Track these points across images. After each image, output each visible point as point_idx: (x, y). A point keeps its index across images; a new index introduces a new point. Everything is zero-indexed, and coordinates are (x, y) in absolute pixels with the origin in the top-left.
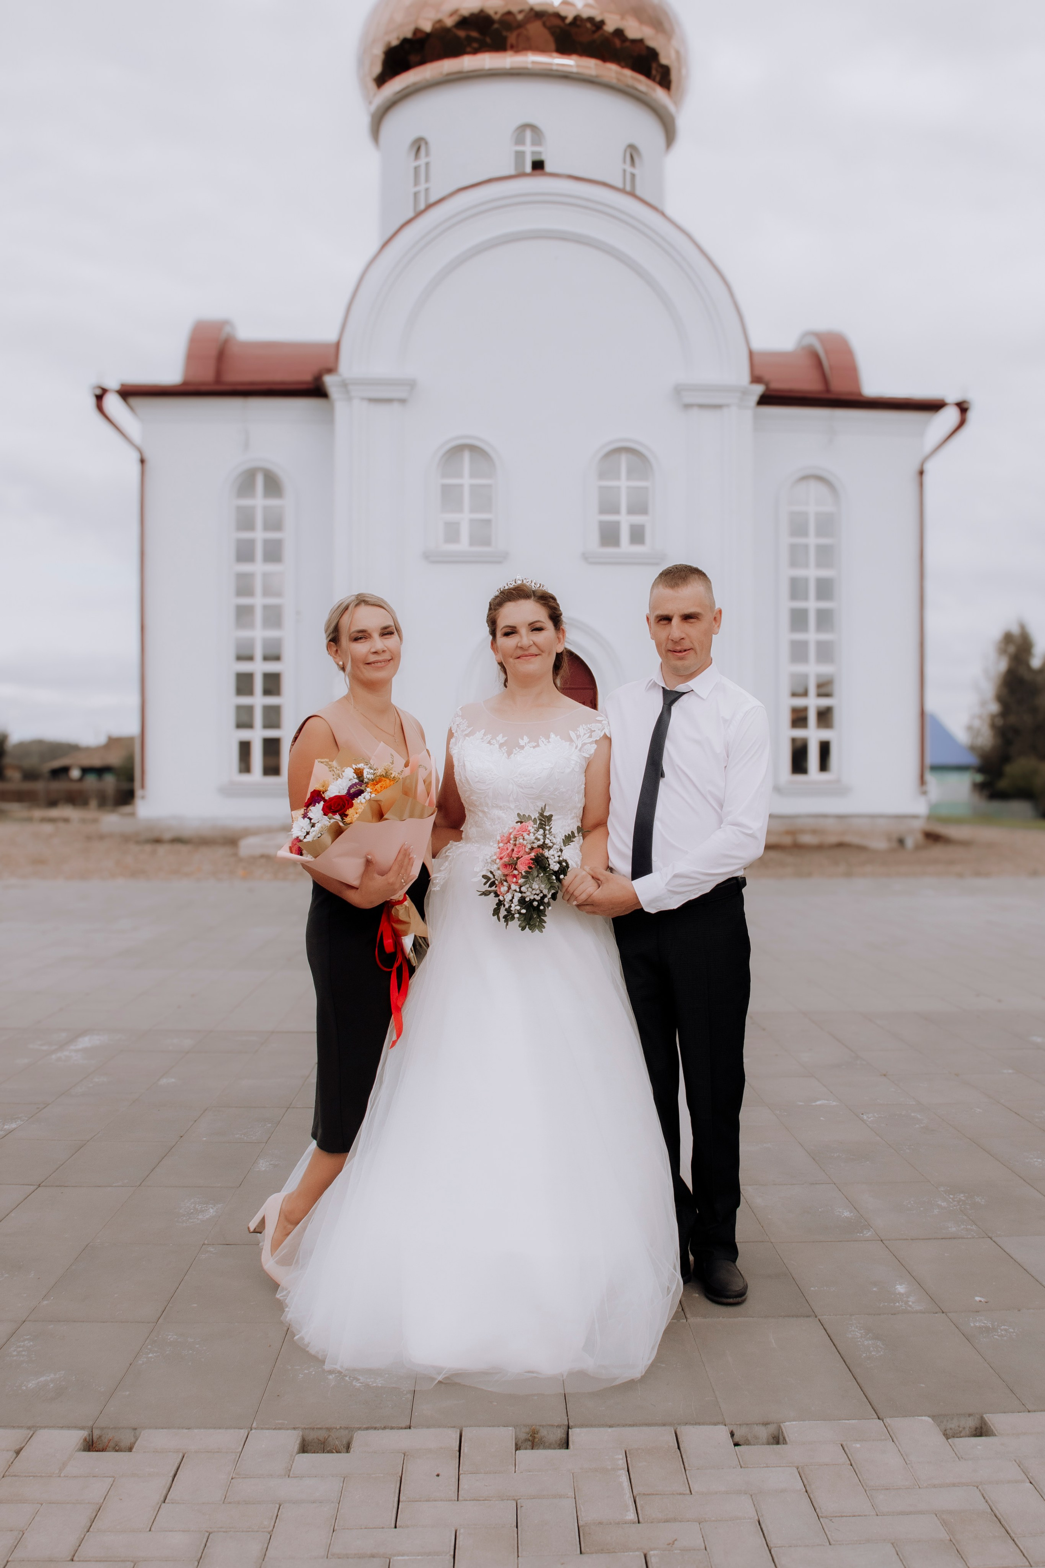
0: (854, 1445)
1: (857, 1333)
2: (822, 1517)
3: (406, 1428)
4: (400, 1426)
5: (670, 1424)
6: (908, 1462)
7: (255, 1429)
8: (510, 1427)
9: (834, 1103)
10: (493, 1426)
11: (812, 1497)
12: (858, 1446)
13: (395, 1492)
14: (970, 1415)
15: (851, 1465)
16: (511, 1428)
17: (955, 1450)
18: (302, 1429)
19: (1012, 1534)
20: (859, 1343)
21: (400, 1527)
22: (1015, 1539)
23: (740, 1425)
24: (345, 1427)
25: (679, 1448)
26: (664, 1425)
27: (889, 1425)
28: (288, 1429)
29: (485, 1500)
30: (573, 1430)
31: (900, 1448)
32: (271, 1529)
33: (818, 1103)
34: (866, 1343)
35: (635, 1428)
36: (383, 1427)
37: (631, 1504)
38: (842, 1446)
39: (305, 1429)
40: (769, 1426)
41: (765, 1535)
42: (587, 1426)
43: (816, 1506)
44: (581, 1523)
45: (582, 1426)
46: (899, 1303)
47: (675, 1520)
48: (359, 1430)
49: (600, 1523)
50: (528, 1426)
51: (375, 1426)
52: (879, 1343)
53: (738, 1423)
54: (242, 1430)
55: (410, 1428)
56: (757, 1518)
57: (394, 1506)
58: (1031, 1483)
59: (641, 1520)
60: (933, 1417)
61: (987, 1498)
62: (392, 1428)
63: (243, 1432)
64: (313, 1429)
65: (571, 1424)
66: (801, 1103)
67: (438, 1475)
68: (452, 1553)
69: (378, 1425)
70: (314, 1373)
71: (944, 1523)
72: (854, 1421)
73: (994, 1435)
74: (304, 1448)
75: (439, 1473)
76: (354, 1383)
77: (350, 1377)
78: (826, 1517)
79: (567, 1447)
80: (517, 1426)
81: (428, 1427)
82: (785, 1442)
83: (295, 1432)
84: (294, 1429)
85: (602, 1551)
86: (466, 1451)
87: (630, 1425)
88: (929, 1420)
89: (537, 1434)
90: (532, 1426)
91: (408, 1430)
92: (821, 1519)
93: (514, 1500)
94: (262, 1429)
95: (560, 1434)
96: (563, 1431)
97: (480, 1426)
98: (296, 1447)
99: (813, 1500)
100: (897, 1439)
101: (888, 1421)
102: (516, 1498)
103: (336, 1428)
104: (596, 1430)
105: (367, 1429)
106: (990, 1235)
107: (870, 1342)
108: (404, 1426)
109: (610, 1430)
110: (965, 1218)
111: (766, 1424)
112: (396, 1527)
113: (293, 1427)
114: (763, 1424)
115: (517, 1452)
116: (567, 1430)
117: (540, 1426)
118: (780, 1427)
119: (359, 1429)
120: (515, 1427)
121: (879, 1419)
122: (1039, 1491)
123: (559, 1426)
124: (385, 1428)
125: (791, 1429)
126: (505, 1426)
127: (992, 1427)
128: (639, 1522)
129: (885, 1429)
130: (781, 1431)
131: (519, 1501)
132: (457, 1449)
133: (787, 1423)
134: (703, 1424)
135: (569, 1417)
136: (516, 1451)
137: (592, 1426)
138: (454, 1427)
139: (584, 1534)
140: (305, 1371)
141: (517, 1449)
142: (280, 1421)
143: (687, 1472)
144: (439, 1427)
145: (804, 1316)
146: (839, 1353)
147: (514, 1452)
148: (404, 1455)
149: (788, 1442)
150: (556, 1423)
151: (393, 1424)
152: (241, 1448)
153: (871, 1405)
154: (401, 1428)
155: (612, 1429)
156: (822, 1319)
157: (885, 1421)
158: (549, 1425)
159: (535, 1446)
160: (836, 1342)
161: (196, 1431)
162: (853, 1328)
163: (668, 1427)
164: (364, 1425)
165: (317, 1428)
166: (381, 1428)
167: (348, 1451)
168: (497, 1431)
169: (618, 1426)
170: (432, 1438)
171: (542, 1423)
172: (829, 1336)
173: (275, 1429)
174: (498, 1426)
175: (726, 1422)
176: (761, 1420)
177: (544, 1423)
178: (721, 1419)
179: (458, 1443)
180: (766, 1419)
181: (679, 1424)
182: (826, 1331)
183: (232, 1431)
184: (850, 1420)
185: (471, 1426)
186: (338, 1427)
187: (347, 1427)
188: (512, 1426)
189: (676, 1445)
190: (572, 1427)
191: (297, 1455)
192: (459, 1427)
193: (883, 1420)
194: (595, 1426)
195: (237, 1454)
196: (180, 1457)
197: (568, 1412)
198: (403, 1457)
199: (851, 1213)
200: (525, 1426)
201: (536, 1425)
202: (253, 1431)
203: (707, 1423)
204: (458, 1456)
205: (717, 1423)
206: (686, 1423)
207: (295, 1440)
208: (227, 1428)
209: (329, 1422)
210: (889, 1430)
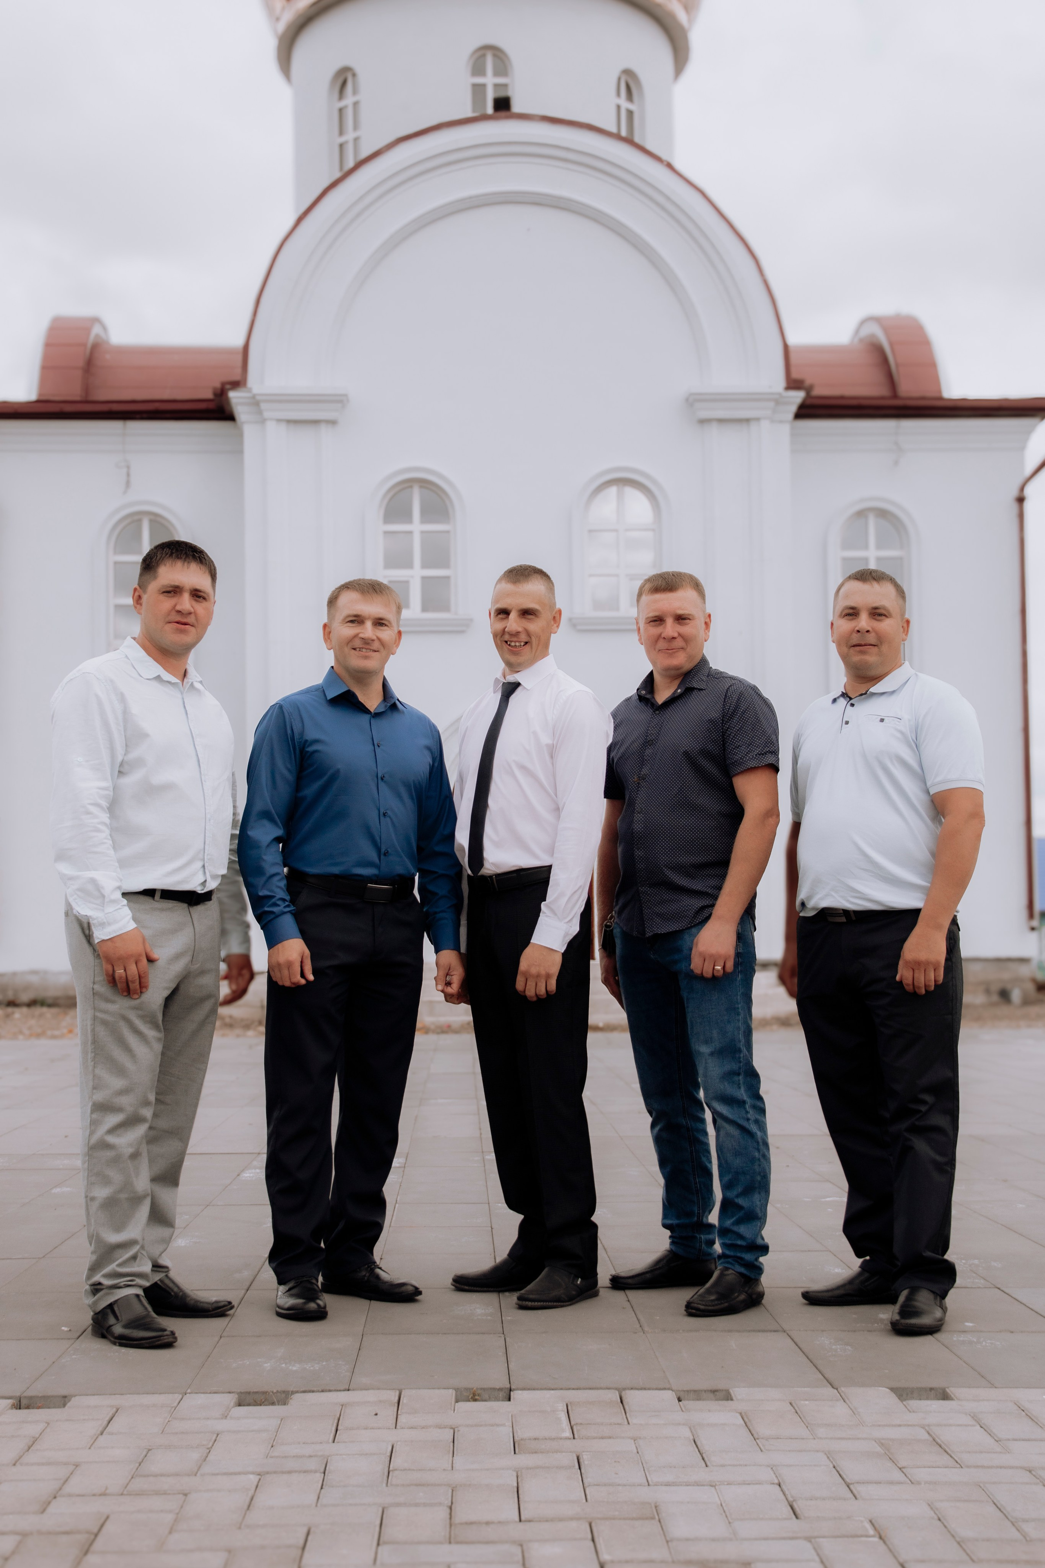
0: (802, 1402)
1: (826, 1342)
2: (758, 1439)
3: (344, 1391)
4: (339, 1389)
5: (616, 1389)
6: (856, 1413)
7: (190, 1394)
8: (451, 1388)
10: (433, 1389)
11: (751, 1428)
12: (807, 1402)
13: (333, 1424)
14: (931, 1389)
15: (797, 1412)
16: (451, 1390)
17: (908, 1408)
18: (238, 1393)
19: (949, 1452)
20: (827, 1347)
21: (338, 1442)
22: (953, 1455)
23: (688, 1391)
24: (281, 1391)
25: (622, 1402)
26: (610, 1389)
27: (842, 1391)
28: (223, 1393)
29: (423, 1428)
30: (515, 1392)
31: (850, 1405)
32: (210, 1446)
33: (828, 1199)
34: (834, 1347)
35: (578, 1391)
36: (320, 1390)
37: (567, 1428)
38: (791, 1404)
39: (241, 1393)
40: (717, 1393)
41: (699, 1446)
42: (529, 1389)
43: (753, 1432)
44: (516, 1438)
45: (524, 1389)
46: (878, 1324)
47: (610, 1438)
49: (535, 1439)
50: (469, 1389)
51: (313, 1389)
52: (849, 1348)
53: (685, 1389)
54: (177, 1395)
55: (348, 1390)
56: (692, 1437)
57: (331, 1432)
58: (981, 1427)
59: (576, 1436)
60: (892, 1389)
61: (931, 1433)
62: (330, 1391)
63: (178, 1397)
64: (249, 1393)
65: (513, 1387)
66: (808, 1199)
67: (376, 1414)
68: (389, 1454)
69: (315, 1389)
71: (882, 1445)
72: (806, 1389)
73: (952, 1399)
74: (240, 1403)
75: (378, 1414)
76: (291, 1368)
77: (286, 1365)
78: (763, 1438)
79: (509, 1400)
80: (458, 1387)
81: (367, 1389)
82: (732, 1400)
83: (232, 1395)
84: (230, 1393)
85: (536, 1452)
86: (405, 1401)
87: (573, 1389)
88: (888, 1390)
89: (478, 1394)
90: (473, 1389)
91: (347, 1392)
92: (757, 1441)
93: (451, 1428)
94: (197, 1393)
95: (501, 1394)
96: (505, 1394)
97: (420, 1389)
98: (232, 1404)
99: (752, 1430)
100: (848, 1399)
101: (841, 1388)
102: (453, 1427)
103: (272, 1392)
104: (539, 1392)
105: (304, 1392)
106: (999, 1286)
107: (838, 1347)
108: (342, 1388)
109: (552, 1392)
110: (974, 1275)
111: (714, 1392)
112: (334, 1442)
113: (228, 1391)
114: (711, 1391)
115: (457, 1404)
116: (508, 1394)
117: (481, 1389)
118: (729, 1393)
119: (297, 1392)
120: (457, 1390)
121: (833, 1387)
122: (989, 1431)
123: (500, 1389)
124: (323, 1391)
125: (738, 1392)
126: (446, 1388)
127: (952, 1396)
128: (574, 1438)
129: (838, 1393)
130: (729, 1396)
131: (456, 1430)
132: (396, 1401)
133: (736, 1388)
134: (649, 1389)
135: (512, 1383)
136: (455, 1402)
137: (534, 1389)
138: (394, 1390)
139: (519, 1444)
140: (239, 1362)
141: (457, 1401)
142: (216, 1389)
143: (627, 1414)
144: (379, 1389)
145: (771, 1331)
146: (803, 1352)
147: (453, 1403)
148: (342, 1406)
149: (734, 1398)
150: (498, 1387)
151: (331, 1389)
152: (175, 1404)
153: (827, 1381)
154: (340, 1391)
155: (555, 1391)
156: (791, 1333)
157: (839, 1390)
158: (491, 1389)
159: (475, 1400)
160: (801, 1346)
161: (128, 1395)
162: (823, 1338)
163: (613, 1391)
164: (302, 1390)
165: (253, 1392)
166: (318, 1391)
167: (285, 1404)
168: (437, 1391)
169: (561, 1389)
170: (370, 1396)
171: (483, 1387)
172: (795, 1343)
173: (210, 1393)
174: (438, 1389)
175: (673, 1388)
176: (710, 1388)
177: (485, 1386)
178: (667, 1386)
179: (397, 1398)
180: (714, 1388)
181: (624, 1389)
182: (793, 1340)
183: (167, 1395)
184: (803, 1389)
185: (410, 1389)
186: (275, 1391)
187: (284, 1392)
188: (453, 1389)
189: (619, 1400)
190: (514, 1390)
191: (233, 1407)
192: (399, 1390)
193: (837, 1389)
194: (538, 1389)
195: (172, 1407)
196: (115, 1410)
197: (511, 1382)
198: (341, 1407)
199: (844, 1271)
200: (467, 1389)
201: (477, 1389)
202: (187, 1395)
203: (653, 1389)
204: (396, 1405)
205: (665, 1389)
206: (632, 1389)
207: (231, 1399)
208: (160, 1394)
209: (265, 1389)
210: (842, 1394)
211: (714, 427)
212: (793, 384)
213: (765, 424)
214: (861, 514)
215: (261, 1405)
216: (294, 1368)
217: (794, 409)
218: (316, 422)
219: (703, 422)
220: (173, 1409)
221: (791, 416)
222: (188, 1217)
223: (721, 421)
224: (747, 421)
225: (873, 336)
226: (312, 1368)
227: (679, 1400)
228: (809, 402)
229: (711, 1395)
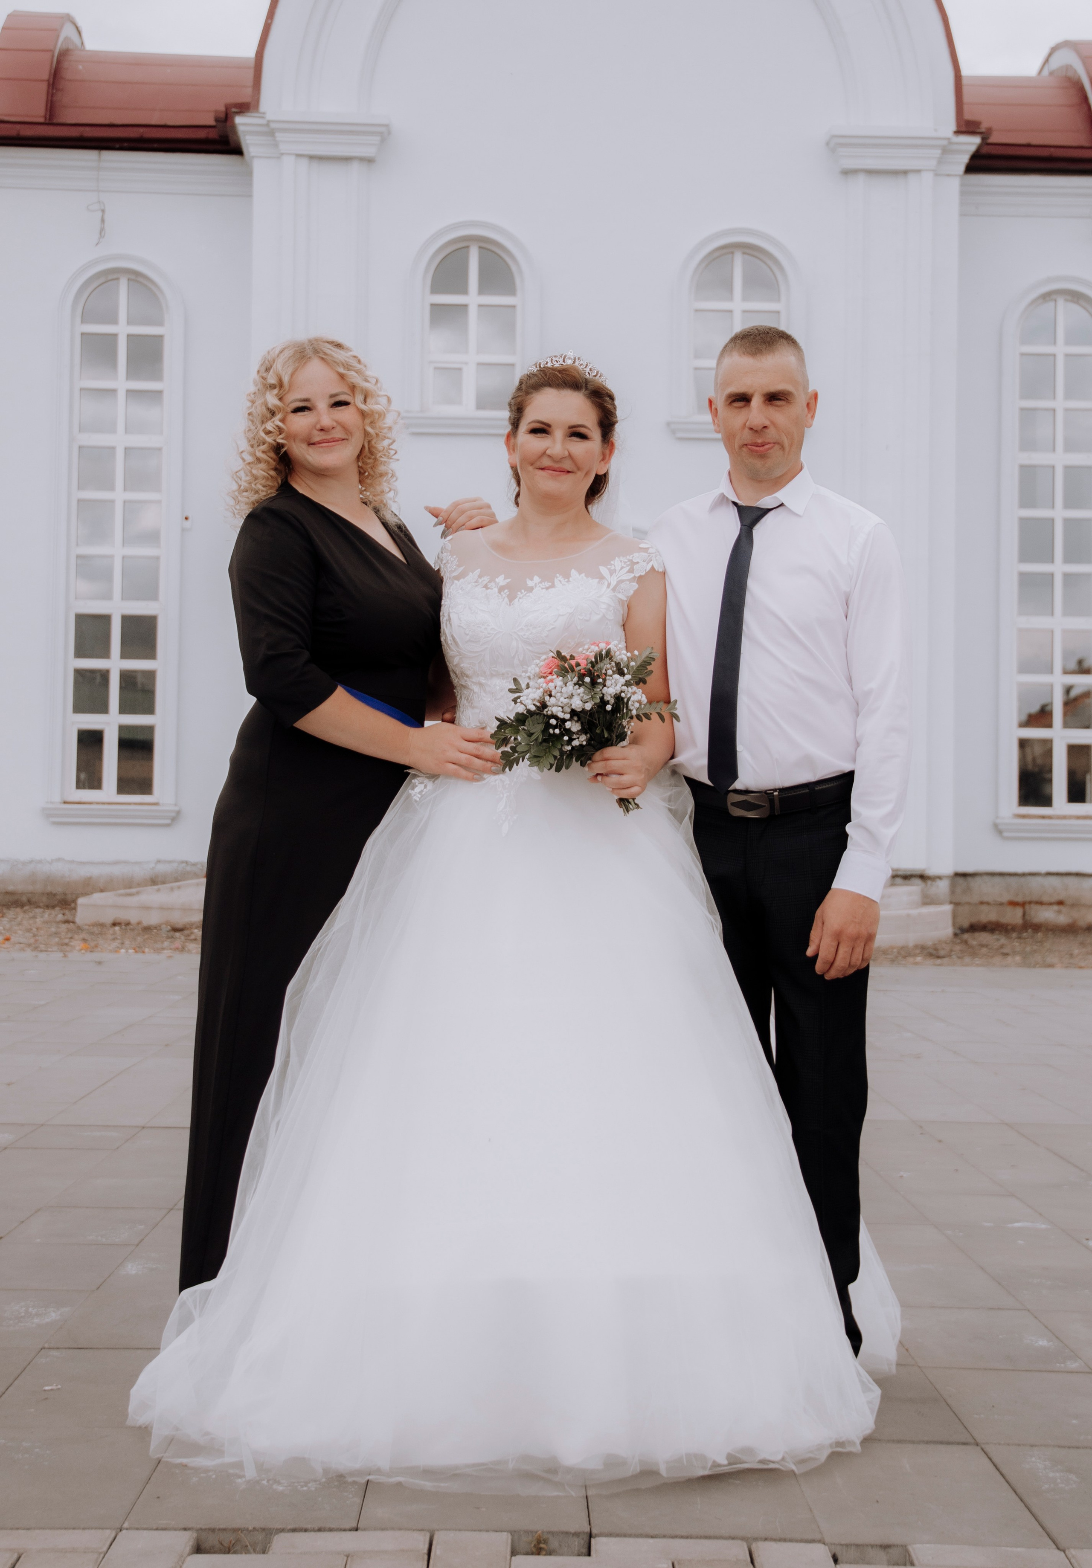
1: (1038, 1465)
3: (350, 1530)
4: (343, 1527)
5: (743, 1539)
7: (127, 1529)
8: (504, 1531)
9: (1043, 1226)
10: (480, 1531)
16: (505, 1533)
18: (197, 1531)
20: (1041, 1474)
23: (847, 1545)
24: (261, 1528)
25: (752, 1562)
26: (733, 1538)
27: (1072, 1555)
28: (176, 1530)
30: (598, 1539)
33: (1016, 1225)
34: (1051, 1475)
35: (689, 1540)
36: (316, 1528)
39: (201, 1529)
40: (891, 1550)
42: (618, 1535)
45: (610, 1535)
48: (281, 1532)
50: (532, 1532)
51: (305, 1526)
52: (1073, 1477)
53: (843, 1542)
54: (108, 1532)
55: (357, 1530)
62: (331, 1530)
63: (109, 1534)
64: (213, 1530)
65: (594, 1531)
66: (989, 1224)
69: (309, 1526)
70: (214, 1476)
72: (1019, 1549)
74: (199, 1549)
76: (275, 1486)
77: (268, 1481)
79: (589, 1554)
80: (515, 1531)
81: (383, 1529)
83: (188, 1534)
84: (185, 1529)
86: (438, 1552)
87: (682, 1537)
89: (544, 1543)
90: (536, 1532)
91: (355, 1533)
94: (137, 1529)
95: (577, 1543)
96: (582, 1542)
97: (460, 1530)
98: (188, 1549)
101: (1072, 1552)
103: (248, 1529)
104: (630, 1540)
105: (294, 1530)
107: (1058, 1474)
108: (348, 1526)
109: (651, 1541)
111: (885, 1547)
113: (183, 1527)
114: (880, 1548)
115: (513, 1558)
116: (587, 1541)
117: (549, 1532)
118: (907, 1552)
119: (282, 1530)
120: (513, 1533)
121: (1058, 1548)
123: (576, 1534)
124: (320, 1530)
125: (922, 1550)
126: (497, 1531)
129: (1067, 1560)
130: (907, 1558)
132: (426, 1551)
133: (918, 1546)
134: (791, 1541)
135: (592, 1525)
136: (511, 1557)
137: (625, 1536)
138: (422, 1530)
140: (202, 1475)
141: (514, 1553)
142: (165, 1522)
144: (400, 1529)
145: (958, 1444)
146: (1007, 1482)
147: (508, 1557)
148: (348, 1556)
149: (916, 1562)
150: (573, 1531)
151: (332, 1526)
152: (105, 1549)
153: (1048, 1535)
154: (345, 1530)
155: (656, 1540)
156: (988, 1448)
157: (1067, 1552)
158: (563, 1533)
159: (538, 1551)
160: (1004, 1471)
161: (38, 1531)
162: (1033, 1459)
163: (739, 1542)
164: (289, 1527)
165: (219, 1529)
166: (314, 1530)
167: (264, 1552)
168: (485, 1535)
169: (664, 1537)
170: (387, 1541)
171: (552, 1530)
172: (995, 1465)
173: (157, 1529)
174: (487, 1531)
175: (827, 1540)
176: (879, 1542)
177: (555, 1529)
178: (818, 1536)
179: (427, 1546)
180: (886, 1541)
181: (756, 1539)
182: (990, 1459)
183: (93, 1531)
184: (1015, 1549)
185: (446, 1530)
186: (251, 1528)
187: (263, 1530)
188: (507, 1531)
189: (749, 1559)
190: (596, 1536)
191: (189, 1555)
192: (429, 1531)
193: (1064, 1551)
194: (630, 1536)
195: (101, 1553)
196: (15, 1556)
197: (592, 1522)
198: (345, 1558)
199: (1051, 1343)
200: (527, 1532)
201: (543, 1532)
202: (124, 1531)
203: (797, 1541)
204: (426, 1557)
205: (812, 1541)
206: (766, 1539)
207: (184, 1540)
208: (84, 1529)
209: (238, 1523)
210: (1073, 1561)
211: (861, 178)
212: (966, 127)
213: (928, 177)
214: (1047, 297)
215: (229, 1552)
216: (280, 1488)
217: (965, 159)
218: (347, 159)
219: (847, 173)
220: (102, 1555)
221: (962, 168)
222: (142, 1227)
223: (870, 172)
224: (905, 173)
225: (1068, 67)
226: (305, 1488)
227: (836, 1560)
228: (985, 150)
229: (882, 1555)
